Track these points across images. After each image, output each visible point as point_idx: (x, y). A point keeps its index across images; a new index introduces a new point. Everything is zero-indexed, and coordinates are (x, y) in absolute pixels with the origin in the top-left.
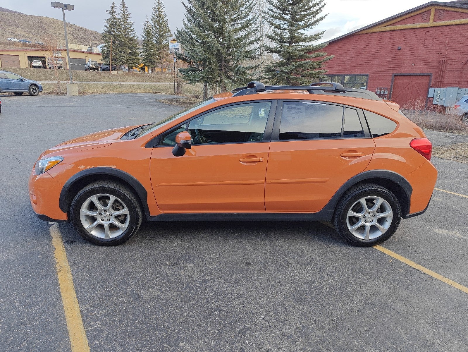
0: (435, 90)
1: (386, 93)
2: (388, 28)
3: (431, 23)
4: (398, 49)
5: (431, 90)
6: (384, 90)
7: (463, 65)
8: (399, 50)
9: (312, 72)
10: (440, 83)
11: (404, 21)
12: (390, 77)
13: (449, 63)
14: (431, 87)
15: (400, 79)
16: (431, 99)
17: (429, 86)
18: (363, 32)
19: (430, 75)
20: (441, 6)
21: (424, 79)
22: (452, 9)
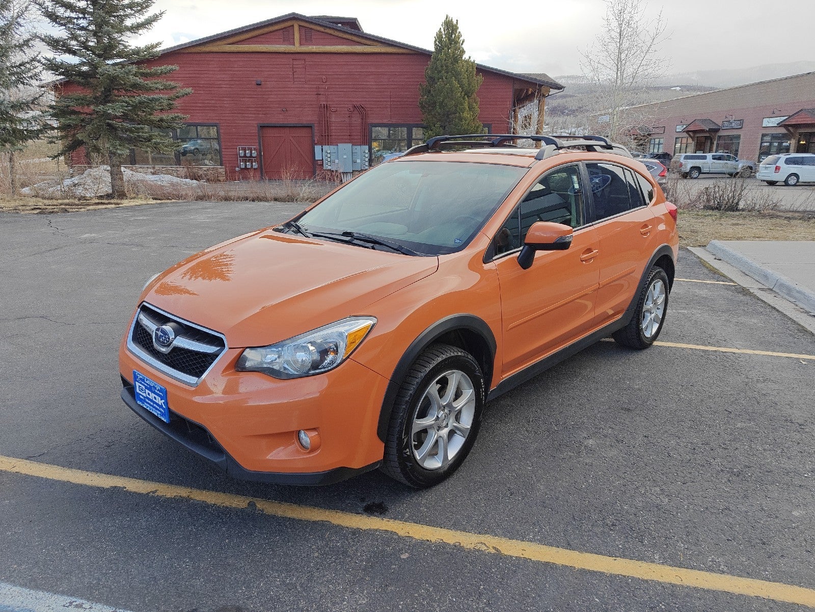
0: (322, 149)
1: (253, 155)
2: (234, 48)
3: (297, 48)
4: (257, 84)
5: (318, 148)
6: (251, 150)
7: (351, 112)
8: (259, 86)
9: (164, 117)
10: (327, 140)
11: (255, 39)
12: (255, 130)
13: (334, 109)
14: (316, 144)
15: (270, 133)
16: (319, 163)
17: (313, 144)
18: (193, 50)
19: (311, 127)
20: (306, 22)
21: (304, 133)
22: (322, 29)
